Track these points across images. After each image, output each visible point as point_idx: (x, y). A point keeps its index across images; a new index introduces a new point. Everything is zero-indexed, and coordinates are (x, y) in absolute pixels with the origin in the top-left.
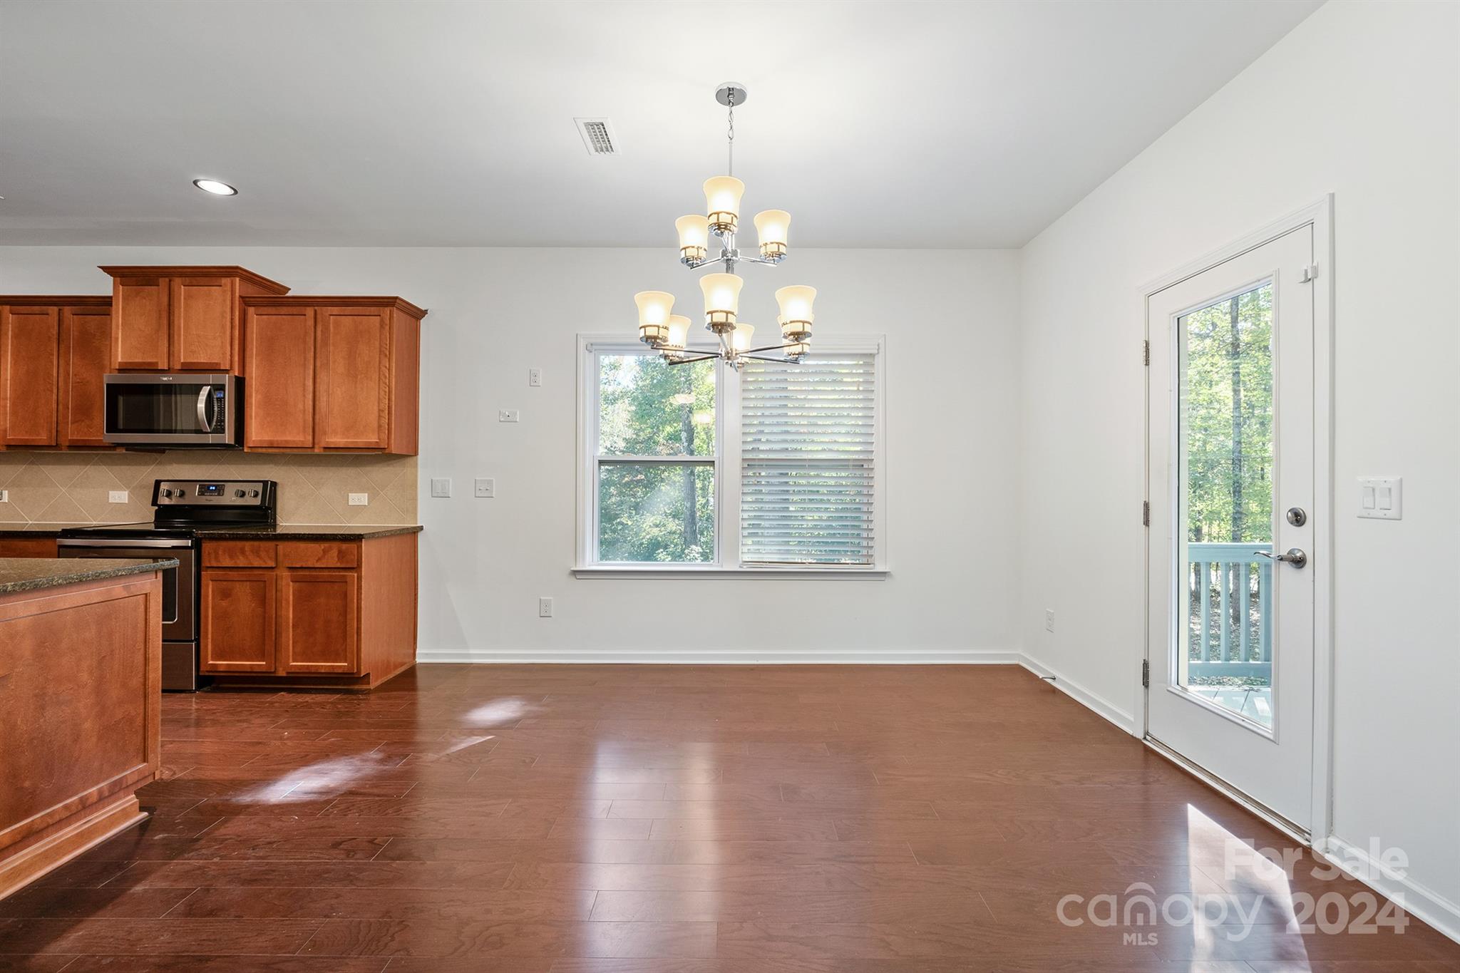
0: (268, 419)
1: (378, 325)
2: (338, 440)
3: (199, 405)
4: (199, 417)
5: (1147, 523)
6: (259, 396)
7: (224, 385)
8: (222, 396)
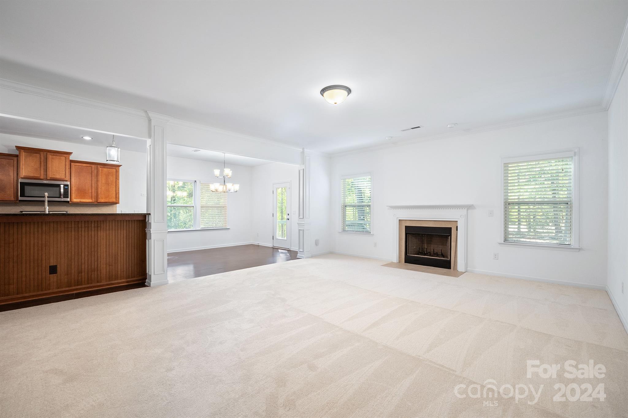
0: (79, 194)
1: (115, 171)
2: (103, 200)
3: (61, 190)
4: (61, 193)
5: (273, 216)
6: (76, 188)
7: (68, 185)
8: (67, 188)
